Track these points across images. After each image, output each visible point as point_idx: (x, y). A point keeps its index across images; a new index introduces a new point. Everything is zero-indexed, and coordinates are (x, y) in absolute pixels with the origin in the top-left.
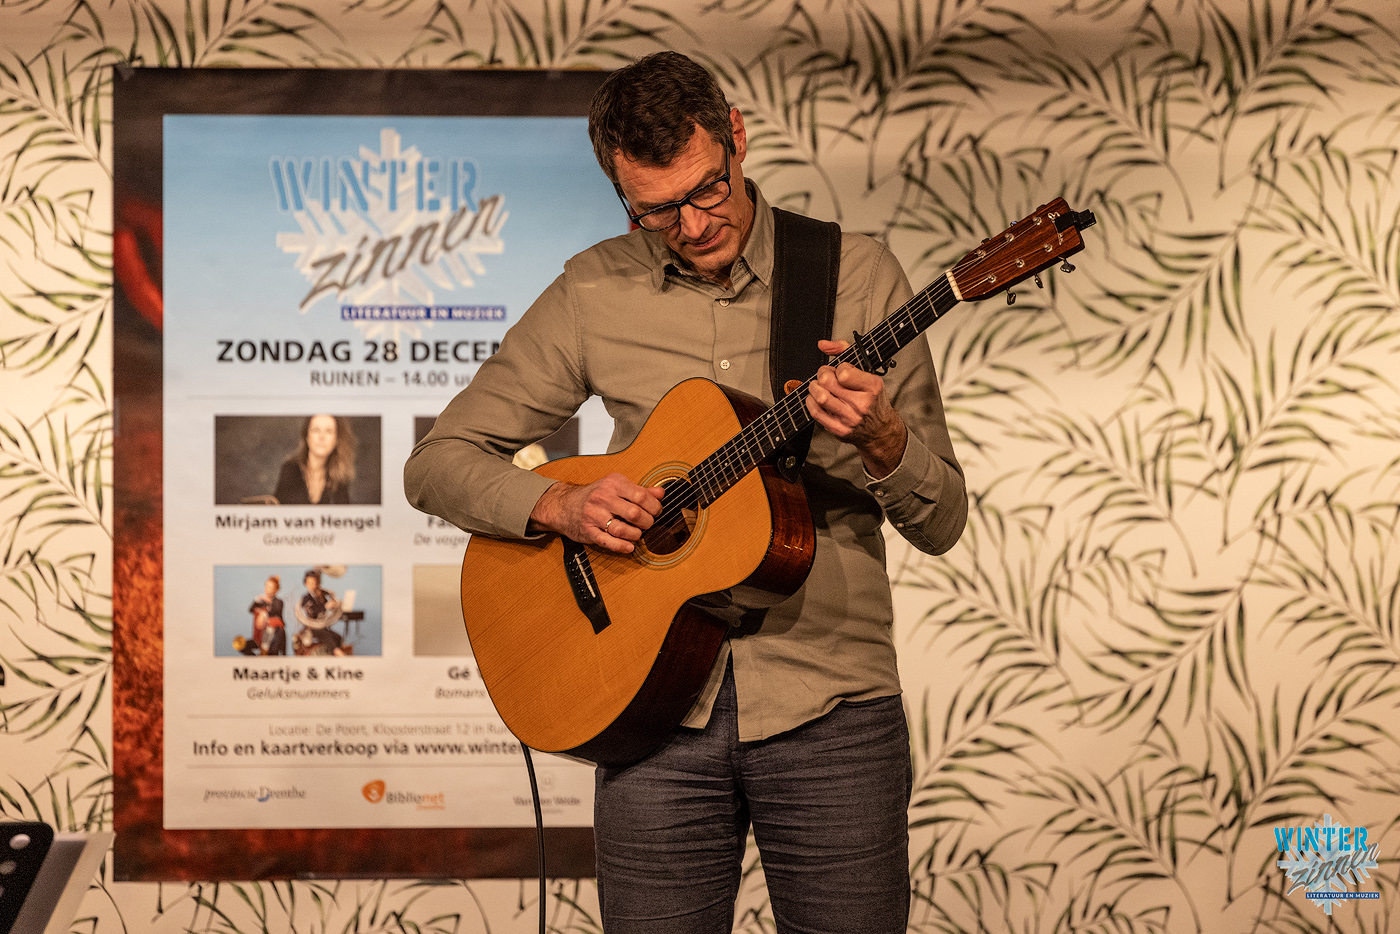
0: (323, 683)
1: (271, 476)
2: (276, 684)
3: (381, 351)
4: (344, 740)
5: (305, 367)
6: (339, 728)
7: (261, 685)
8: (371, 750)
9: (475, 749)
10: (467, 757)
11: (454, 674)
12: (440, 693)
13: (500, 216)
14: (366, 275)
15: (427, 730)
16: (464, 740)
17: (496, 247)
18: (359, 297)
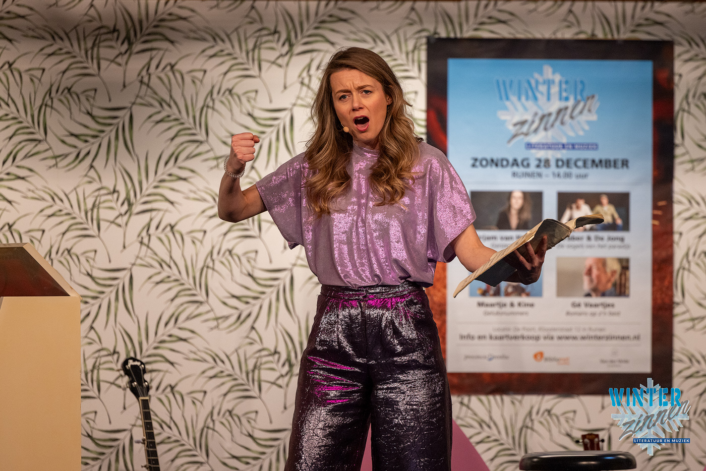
0: (516, 309)
1: (494, 218)
2: (496, 309)
3: (542, 164)
4: (526, 334)
5: (509, 170)
6: (524, 329)
7: (489, 309)
8: (537, 338)
9: (583, 338)
10: (579, 342)
11: (574, 305)
12: (568, 313)
13: (595, 104)
14: (536, 131)
15: (562, 330)
16: (579, 334)
17: (594, 117)
18: (534, 139)
